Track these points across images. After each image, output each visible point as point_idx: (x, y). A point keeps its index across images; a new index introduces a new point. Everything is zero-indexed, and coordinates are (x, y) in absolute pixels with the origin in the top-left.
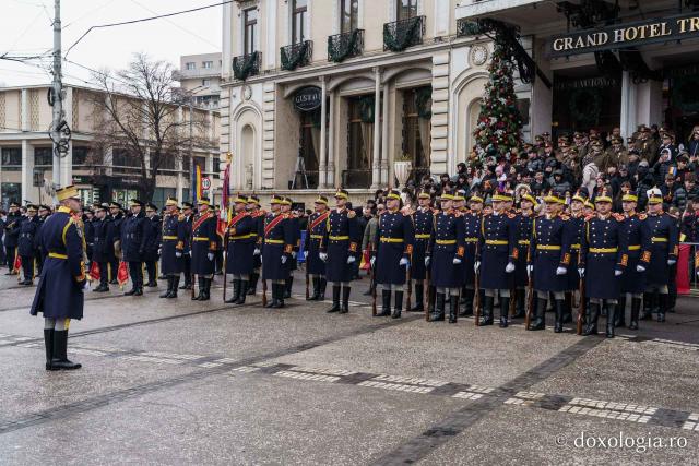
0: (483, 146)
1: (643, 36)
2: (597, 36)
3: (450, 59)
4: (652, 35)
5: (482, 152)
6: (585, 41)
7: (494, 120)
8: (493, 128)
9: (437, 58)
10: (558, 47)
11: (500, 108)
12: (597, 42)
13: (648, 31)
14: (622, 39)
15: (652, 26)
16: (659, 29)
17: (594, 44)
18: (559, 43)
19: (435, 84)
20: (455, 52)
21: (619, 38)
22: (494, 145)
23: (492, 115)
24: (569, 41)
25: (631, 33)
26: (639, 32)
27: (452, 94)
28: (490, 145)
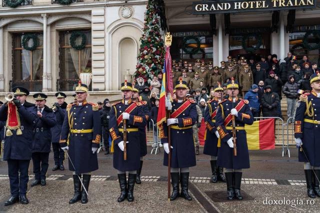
0: (149, 64)
1: (252, 7)
2: (224, 5)
3: (105, 13)
4: (257, 7)
5: (147, 68)
6: (216, 7)
7: (155, 50)
8: (154, 54)
9: (95, 11)
10: (198, 9)
11: (156, 43)
12: (224, 8)
13: (255, 5)
14: (239, 8)
15: (257, 2)
16: (262, 4)
17: (222, 9)
18: (199, 7)
19: (94, 27)
20: (108, 9)
21: (238, 7)
22: (155, 64)
23: (153, 46)
24: (205, 6)
25: (245, 5)
26: (250, 5)
27: (107, 34)
28: (153, 64)
